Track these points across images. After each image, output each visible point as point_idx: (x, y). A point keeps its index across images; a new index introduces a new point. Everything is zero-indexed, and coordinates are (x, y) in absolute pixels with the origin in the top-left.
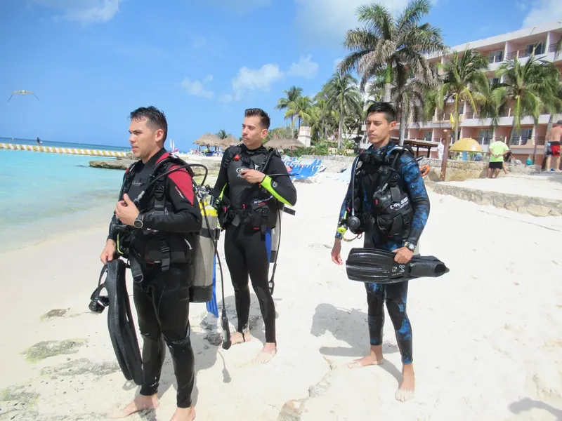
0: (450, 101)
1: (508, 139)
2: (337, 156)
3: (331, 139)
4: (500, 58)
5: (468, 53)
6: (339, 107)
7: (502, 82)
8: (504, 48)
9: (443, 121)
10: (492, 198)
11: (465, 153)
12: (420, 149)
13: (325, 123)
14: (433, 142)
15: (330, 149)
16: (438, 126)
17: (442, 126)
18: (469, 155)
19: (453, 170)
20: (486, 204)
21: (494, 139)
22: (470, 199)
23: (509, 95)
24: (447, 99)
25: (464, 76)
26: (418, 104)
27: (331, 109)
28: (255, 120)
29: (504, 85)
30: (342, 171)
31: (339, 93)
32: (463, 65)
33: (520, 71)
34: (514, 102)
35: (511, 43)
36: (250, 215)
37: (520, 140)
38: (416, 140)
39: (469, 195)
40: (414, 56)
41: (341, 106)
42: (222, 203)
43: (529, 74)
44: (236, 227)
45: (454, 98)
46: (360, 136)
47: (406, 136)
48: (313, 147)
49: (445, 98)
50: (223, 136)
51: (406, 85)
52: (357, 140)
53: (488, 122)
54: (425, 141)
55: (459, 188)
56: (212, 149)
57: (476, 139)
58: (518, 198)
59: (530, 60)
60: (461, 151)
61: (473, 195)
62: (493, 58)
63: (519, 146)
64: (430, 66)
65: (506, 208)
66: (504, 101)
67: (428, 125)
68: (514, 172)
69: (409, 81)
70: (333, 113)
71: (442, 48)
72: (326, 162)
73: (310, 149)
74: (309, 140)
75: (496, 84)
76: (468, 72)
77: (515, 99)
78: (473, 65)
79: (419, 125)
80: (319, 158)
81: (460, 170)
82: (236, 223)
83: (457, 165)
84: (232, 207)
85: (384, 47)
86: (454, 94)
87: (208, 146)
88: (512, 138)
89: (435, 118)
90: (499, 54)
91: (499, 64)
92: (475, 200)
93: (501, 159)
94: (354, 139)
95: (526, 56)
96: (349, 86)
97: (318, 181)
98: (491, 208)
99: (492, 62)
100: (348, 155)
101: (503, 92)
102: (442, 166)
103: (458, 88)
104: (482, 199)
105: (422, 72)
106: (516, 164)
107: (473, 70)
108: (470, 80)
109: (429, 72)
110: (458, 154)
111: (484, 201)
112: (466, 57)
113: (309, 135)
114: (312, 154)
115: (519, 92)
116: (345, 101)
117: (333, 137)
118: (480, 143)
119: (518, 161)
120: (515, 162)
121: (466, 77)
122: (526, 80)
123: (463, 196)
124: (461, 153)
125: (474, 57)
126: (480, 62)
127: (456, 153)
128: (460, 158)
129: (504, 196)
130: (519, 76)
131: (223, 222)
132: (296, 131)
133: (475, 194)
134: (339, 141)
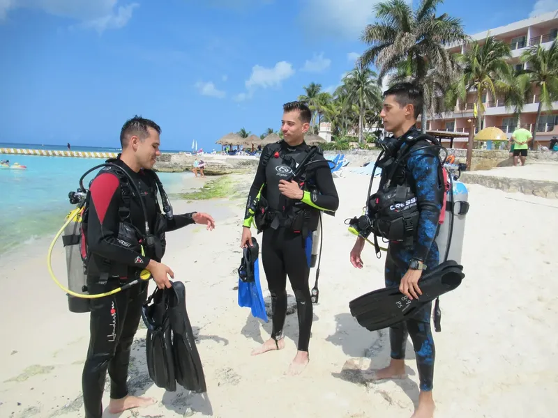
0: (472, 90)
1: (534, 126)
2: (360, 150)
3: (351, 133)
4: (523, 44)
5: (490, 40)
6: (358, 101)
7: (525, 68)
8: (526, 34)
9: (466, 110)
10: (520, 185)
11: (489, 142)
12: (443, 140)
13: (345, 117)
14: (455, 132)
15: (351, 144)
16: (460, 116)
17: (464, 116)
18: (493, 144)
19: (479, 160)
20: (513, 191)
21: (518, 126)
22: (498, 187)
23: (533, 81)
24: (469, 89)
25: (486, 65)
26: (440, 94)
27: (351, 104)
28: (294, 115)
29: (528, 71)
30: (365, 165)
31: (358, 88)
32: (485, 53)
33: (544, 57)
34: (539, 88)
35: (534, 28)
36: (291, 217)
37: (547, 127)
38: (437, 131)
39: (496, 183)
40: (434, 48)
41: (361, 100)
42: (260, 204)
43: (553, 60)
44: (275, 231)
45: (476, 87)
46: (380, 129)
47: (428, 128)
48: (333, 142)
49: (467, 87)
50: (244, 135)
51: (427, 75)
52: (378, 133)
53: (511, 110)
54: (447, 132)
55: (486, 177)
56: (234, 148)
57: (501, 128)
58: (546, 184)
59: (554, 45)
60: (485, 141)
61: (500, 183)
62: (515, 44)
63: (546, 132)
64: (450, 57)
65: (534, 194)
66: (528, 88)
67: (451, 116)
68: (542, 159)
69: (429, 72)
70: (353, 107)
71: (463, 37)
72: (348, 157)
73: (331, 145)
74: (330, 136)
75: (520, 71)
76: (490, 60)
77: (539, 85)
78: (494, 53)
79: (441, 116)
80: (341, 153)
81: (486, 160)
82: (275, 225)
83: (483, 154)
84: (269, 209)
85: (403, 39)
86: (476, 83)
87: (231, 145)
88: (537, 124)
89: (457, 108)
90: (522, 40)
91: (522, 50)
92: (502, 188)
93: (525, 147)
94: (375, 133)
95: (550, 40)
96: (368, 80)
97: (343, 175)
98: (519, 195)
99: (515, 49)
100: (370, 149)
101: (527, 79)
102: (467, 156)
103: (480, 77)
104: (509, 186)
105: (441, 63)
106: (543, 151)
107: (495, 58)
108: (492, 68)
109: (449, 63)
110: (482, 144)
111: (512, 188)
112: (486, 45)
113: (330, 130)
114: (333, 149)
115: (544, 78)
116: (365, 95)
117: (353, 131)
118: (505, 131)
119: (545, 148)
120: (542, 149)
121: (488, 65)
122: (550, 66)
123: (490, 184)
124: (485, 143)
125: (495, 45)
126: (502, 49)
127: (479, 142)
128: (485, 147)
129: (532, 182)
130: (542, 62)
131: (260, 224)
132: (316, 127)
133: (502, 182)
134: (359, 136)
